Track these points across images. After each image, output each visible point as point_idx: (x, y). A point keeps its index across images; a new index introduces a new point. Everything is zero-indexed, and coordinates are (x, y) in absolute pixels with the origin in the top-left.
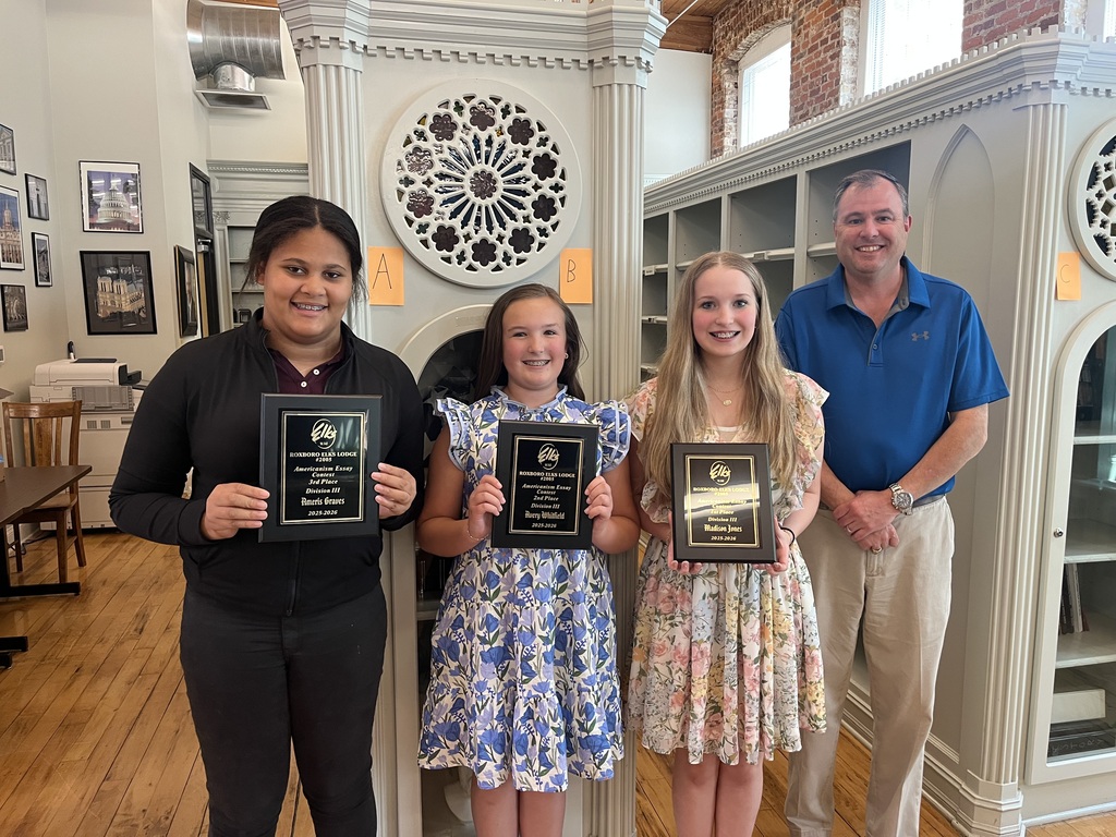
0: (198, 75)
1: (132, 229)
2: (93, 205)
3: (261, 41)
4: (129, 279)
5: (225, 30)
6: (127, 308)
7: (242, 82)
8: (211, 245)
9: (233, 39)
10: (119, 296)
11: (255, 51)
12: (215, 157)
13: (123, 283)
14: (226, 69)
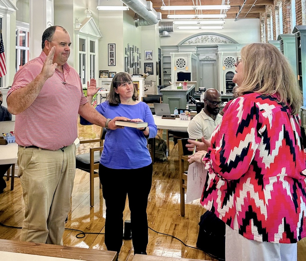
0: (160, 33)
1: (151, 59)
2: (146, 57)
3: (170, 27)
4: (150, 67)
5: (164, 26)
6: (150, 71)
7: (166, 33)
8: (160, 60)
9: (166, 27)
10: (149, 69)
11: (169, 28)
12: (161, 45)
13: (149, 67)
14: (164, 32)
